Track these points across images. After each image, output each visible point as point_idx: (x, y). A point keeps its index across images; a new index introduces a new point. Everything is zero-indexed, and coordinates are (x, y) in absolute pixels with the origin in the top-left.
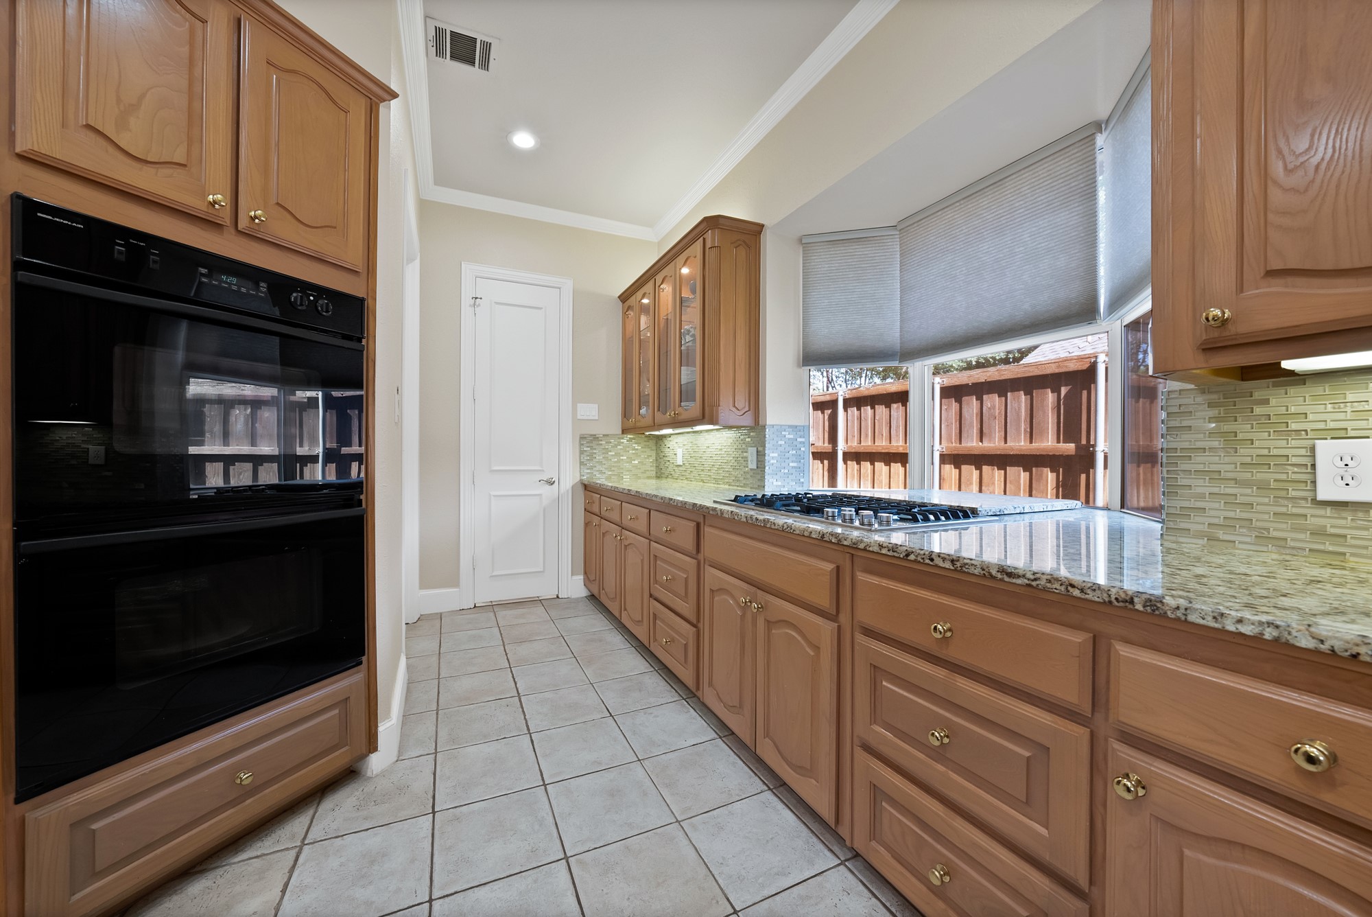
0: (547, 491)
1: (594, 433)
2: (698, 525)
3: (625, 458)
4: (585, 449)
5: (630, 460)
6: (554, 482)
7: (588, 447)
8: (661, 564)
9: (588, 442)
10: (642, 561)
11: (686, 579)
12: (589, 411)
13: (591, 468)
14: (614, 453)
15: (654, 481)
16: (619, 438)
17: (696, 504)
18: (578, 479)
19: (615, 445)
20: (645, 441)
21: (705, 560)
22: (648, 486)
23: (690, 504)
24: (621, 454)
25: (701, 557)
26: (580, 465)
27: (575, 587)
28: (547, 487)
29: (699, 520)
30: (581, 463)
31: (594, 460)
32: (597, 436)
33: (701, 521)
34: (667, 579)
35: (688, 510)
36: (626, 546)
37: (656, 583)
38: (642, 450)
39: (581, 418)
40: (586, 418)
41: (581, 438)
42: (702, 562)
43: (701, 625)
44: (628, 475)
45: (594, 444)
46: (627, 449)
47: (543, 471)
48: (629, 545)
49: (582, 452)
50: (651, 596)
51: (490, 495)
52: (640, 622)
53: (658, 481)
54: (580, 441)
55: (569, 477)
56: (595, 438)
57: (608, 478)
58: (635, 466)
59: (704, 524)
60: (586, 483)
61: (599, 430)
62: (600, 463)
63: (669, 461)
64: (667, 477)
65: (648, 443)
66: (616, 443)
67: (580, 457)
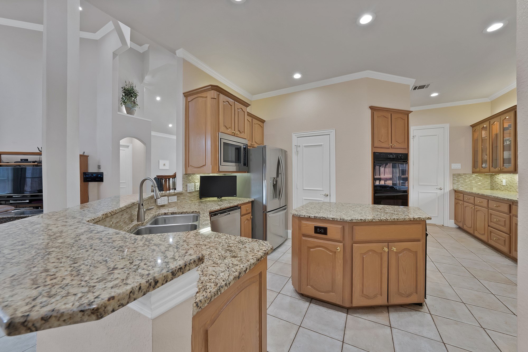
0: (439, 191)
1: (459, 173)
2: (510, 206)
3: (474, 182)
4: (455, 179)
5: (476, 183)
6: (442, 189)
7: (456, 178)
8: (493, 216)
9: (456, 176)
10: (485, 216)
11: (505, 221)
12: (457, 166)
13: (458, 185)
14: (468, 180)
15: (490, 191)
16: (471, 175)
17: (509, 199)
18: (452, 188)
19: (469, 177)
20: (484, 176)
21: (513, 215)
22: (488, 192)
23: (506, 199)
24: (472, 180)
25: (511, 214)
26: (453, 184)
27: (451, 223)
28: (440, 190)
29: (511, 204)
30: (453, 183)
31: (459, 182)
32: (460, 174)
33: (512, 204)
34: (496, 221)
35: (506, 200)
36: (477, 211)
37: (491, 222)
38: (483, 179)
39: (453, 168)
40: (456, 168)
41: (453, 175)
42: (512, 216)
43: (511, 235)
44: (475, 188)
45: (459, 177)
46: (475, 179)
47: (438, 185)
48: (478, 210)
49: (453, 180)
50: (489, 226)
51: (419, 192)
52: (484, 234)
53: (492, 191)
54: (453, 176)
55: (449, 187)
56: (459, 175)
57: (466, 188)
58: (479, 185)
59: (513, 205)
60: (456, 190)
61: (461, 172)
62: (462, 183)
63: (498, 184)
64: (497, 190)
65: (486, 177)
66: (469, 176)
67: (453, 181)
